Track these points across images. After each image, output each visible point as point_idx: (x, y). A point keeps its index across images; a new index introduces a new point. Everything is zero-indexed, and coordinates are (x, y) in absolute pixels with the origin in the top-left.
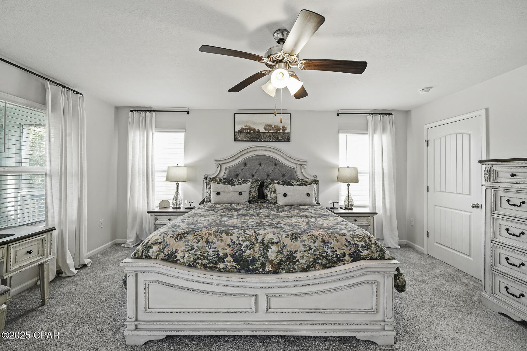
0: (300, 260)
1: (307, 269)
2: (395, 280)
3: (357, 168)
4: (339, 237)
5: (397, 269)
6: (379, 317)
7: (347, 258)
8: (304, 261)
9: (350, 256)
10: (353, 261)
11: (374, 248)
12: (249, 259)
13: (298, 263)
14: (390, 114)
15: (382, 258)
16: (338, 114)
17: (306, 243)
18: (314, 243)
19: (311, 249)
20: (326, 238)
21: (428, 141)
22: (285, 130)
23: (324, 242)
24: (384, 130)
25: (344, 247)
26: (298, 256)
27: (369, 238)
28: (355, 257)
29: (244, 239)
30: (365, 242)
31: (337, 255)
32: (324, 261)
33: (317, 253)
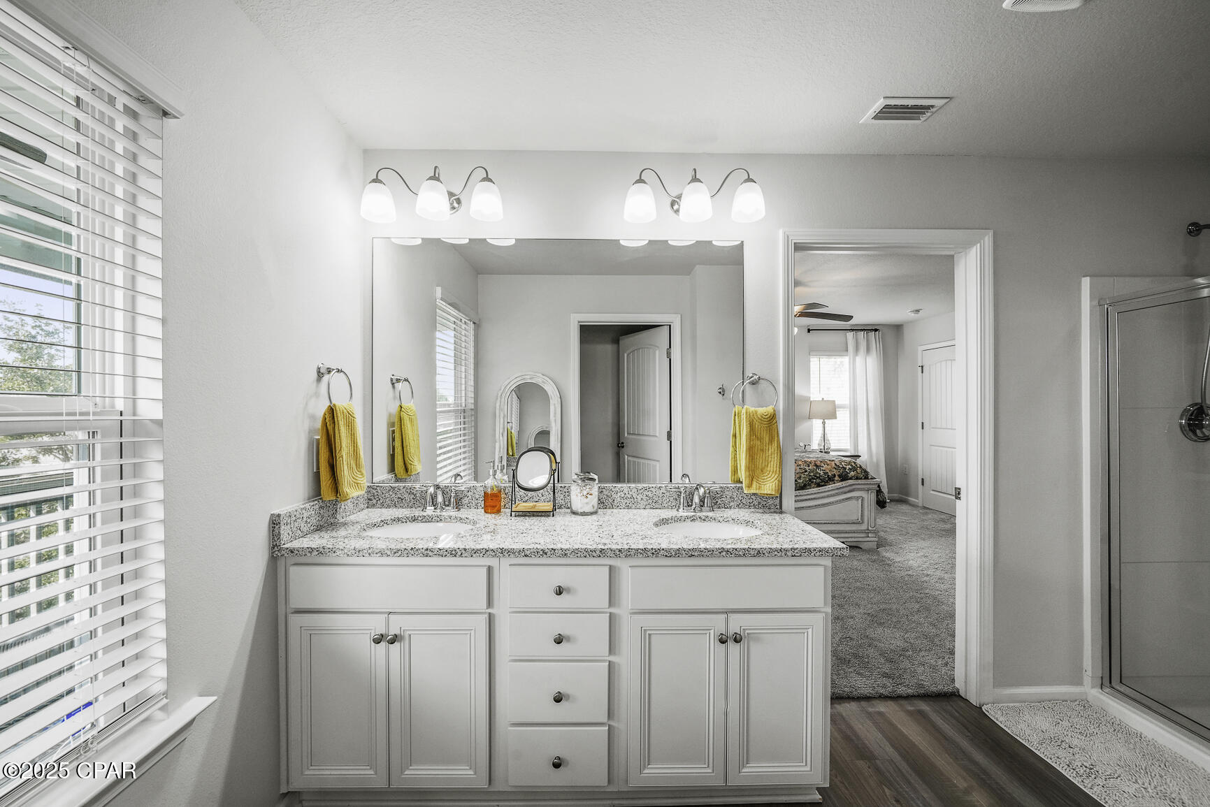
2: (877, 495)
3: (834, 401)
4: (829, 462)
5: (879, 486)
6: (864, 527)
7: (837, 478)
9: (839, 476)
10: (842, 481)
11: (859, 470)
14: (876, 330)
15: (866, 478)
16: (809, 331)
17: (802, 467)
18: (809, 466)
19: (806, 471)
20: (818, 463)
21: (922, 367)
23: (816, 465)
24: (868, 350)
25: (834, 470)
27: (855, 463)
28: (844, 477)
30: (852, 466)
31: (828, 476)
32: (818, 481)
33: (812, 474)
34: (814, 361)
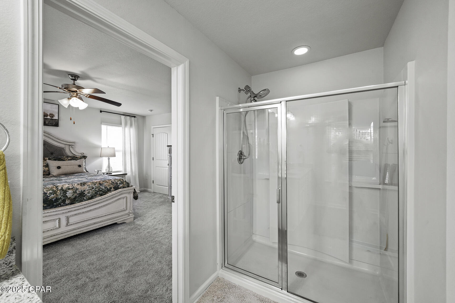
0: (87, 194)
1: (92, 198)
2: (134, 194)
3: (114, 148)
4: (108, 181)
5: (135, 190)
6: (127, 212)
7: (112, 189)
8: (90, 194)
9: (114, 188)
10: (115, 190)
11: (125, 183)
12: (53, 199)
13: (86, 196)
14: (135, 117)
15: (128, 186)
16: (101, 112)
17: (90, 186)
18: (95, 185)
19: (93, 188)
20: (101, 182)
21: (153, 135)
22: (52, 117)
23: (100, 184)
24: (131, 125)
25: (111, 185)
26: (86, 193)
27: (123, 180)
28: (116, 188)
29: (47, 190)
30: (121, 181)
31: (107, 189)
32: (101, 192)
33: (97, 189)
34: (104, 127)
